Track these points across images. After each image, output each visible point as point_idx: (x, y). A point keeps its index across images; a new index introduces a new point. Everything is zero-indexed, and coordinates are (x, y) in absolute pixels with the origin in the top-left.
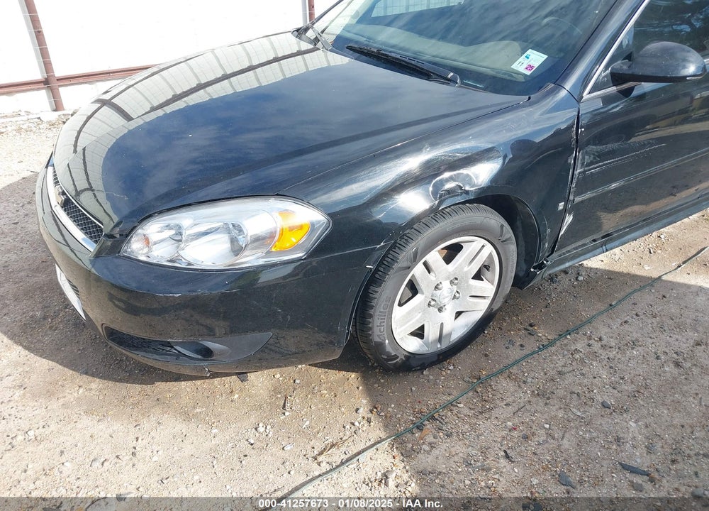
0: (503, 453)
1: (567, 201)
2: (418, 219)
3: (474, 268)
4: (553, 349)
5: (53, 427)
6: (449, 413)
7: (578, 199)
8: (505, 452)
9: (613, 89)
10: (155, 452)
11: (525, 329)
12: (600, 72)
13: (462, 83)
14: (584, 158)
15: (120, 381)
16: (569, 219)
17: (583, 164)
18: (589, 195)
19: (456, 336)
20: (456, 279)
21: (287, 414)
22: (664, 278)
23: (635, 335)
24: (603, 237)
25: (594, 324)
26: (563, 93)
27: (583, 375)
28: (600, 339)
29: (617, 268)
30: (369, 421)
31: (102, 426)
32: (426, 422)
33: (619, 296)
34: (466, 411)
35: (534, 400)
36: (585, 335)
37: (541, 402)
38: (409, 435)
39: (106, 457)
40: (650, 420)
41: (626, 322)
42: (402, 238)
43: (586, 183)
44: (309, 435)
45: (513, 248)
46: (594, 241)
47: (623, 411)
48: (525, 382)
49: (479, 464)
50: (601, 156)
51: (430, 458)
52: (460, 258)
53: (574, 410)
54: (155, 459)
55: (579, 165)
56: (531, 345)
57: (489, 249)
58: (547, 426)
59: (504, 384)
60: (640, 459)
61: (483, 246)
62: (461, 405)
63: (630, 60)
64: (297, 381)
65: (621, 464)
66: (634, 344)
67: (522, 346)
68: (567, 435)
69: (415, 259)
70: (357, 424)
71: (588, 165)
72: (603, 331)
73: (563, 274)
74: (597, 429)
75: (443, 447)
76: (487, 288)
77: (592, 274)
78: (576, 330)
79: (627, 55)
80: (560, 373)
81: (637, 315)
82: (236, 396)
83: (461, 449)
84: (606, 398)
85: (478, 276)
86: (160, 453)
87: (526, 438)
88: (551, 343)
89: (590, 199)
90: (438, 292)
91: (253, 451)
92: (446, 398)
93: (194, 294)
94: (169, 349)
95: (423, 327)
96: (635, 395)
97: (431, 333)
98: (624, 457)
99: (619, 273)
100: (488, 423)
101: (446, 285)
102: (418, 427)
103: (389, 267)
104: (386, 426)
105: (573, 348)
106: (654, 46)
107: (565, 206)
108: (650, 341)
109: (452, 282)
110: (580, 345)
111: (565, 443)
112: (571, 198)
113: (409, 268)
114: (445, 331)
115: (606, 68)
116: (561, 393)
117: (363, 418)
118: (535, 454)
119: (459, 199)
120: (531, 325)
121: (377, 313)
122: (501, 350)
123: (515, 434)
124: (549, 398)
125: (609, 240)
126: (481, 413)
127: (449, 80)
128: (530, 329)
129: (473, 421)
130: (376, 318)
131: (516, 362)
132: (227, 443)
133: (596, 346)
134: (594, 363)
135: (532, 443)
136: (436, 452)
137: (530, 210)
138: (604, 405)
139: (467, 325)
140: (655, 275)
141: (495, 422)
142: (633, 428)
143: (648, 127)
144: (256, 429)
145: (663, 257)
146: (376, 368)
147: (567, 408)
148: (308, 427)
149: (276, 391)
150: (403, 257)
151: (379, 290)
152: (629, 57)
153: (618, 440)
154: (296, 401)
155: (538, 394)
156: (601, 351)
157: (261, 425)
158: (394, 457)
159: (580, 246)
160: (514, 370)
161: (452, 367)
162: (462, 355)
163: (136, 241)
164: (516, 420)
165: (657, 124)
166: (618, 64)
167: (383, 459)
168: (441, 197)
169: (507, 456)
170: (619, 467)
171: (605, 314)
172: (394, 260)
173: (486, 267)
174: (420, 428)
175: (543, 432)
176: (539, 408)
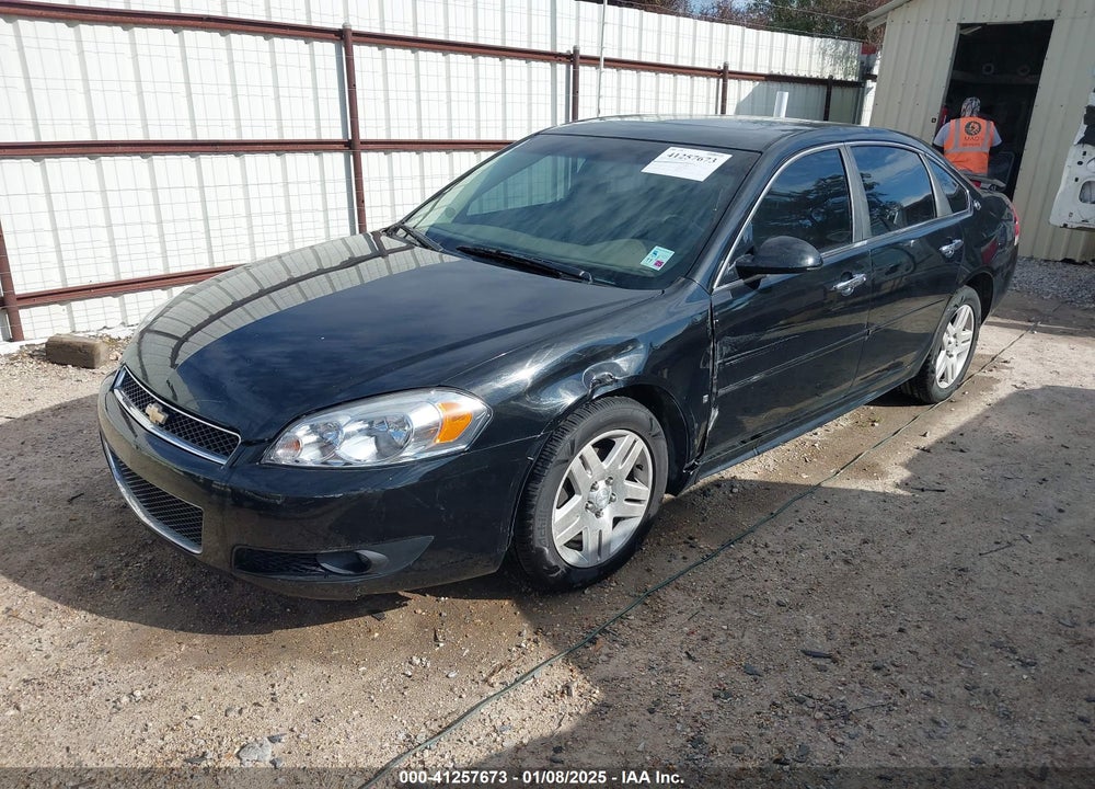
0: (685, 655)
1: (711, 394)
2: (571, 409)
3: (628, 466)
4: (718, 559)
5: (161, 685)
6: (621, 626)
7: (721, 392)
8: (687, 653)
9: (741, 282)
10: (298, 695)
11: (685, 542)
12: (725, 266)
13: (594, 281)
14: (721, 349)
15: (228, 633)
16: (715, 413)
17: (721, 355)
18: (731, 388)
19: (616, 547)
20: (611, 478)
21: (441, 645)
22: (824, 485)
23: (802, 540)
24: (752, 438)
25: (757, 533)
26: (694, 286)
27: (753, 579)
28: (766, 546)
29: (773, 479)
30: (536, 642)
31: (222, 678)
32: (598, 635)
33: (779, 505)
34: (638, 622)
35: (707, 606)
36: (750, 543)
37: (715, 607)
38: (583, 650)
39: (242, 706)
40: (826, 612)
41: (790, 528)
42: (557, 430)
43: (728, 374)
44: (472, 661)
45: (663, 444)
46: (744, 442)
47: (799, 607)
48: (693, 591)
49: (662, 667)
50: (739, 348)
51: (610, 668)
52: (614, 455)
53: (750, 611)
54: (301, 701)
55: (718, 356)
56: (694, 557)
57: (640, 445)
58: (725, 627)
59: (672, 595)
60: (821, 645)
61: (635, 442)
62: (632, 617)
63: (752, 254)
64: (444, 614)
65: (803, 652)
66: (802, 548)
67: (684, 558)
68: (747, 633)
69: (573, 452)
70: (523, 645)
71: (727, 356)
72: (768, 538)
73: (715, 488)
74: (775, 625)
75: (621, 655)
76: (642, 490)
77: (747, 486)
78: (740, 539)
79: (749, 249)
80: (729, 580)
81: (800, 521)
82: (377, 635)
83: (640, 656)
84: (780, 598)
85: (631, 477)
86: (305, 695)
87: (705, 639)
88: (715, 554)
89: (733, 392)
90: (595, 493)
91: (413, 683)
92: (614, 614)
93: (357, 492)
94: (314, 568)
95: (581, 533)
96: (809, 593)
97: (590, 543)
98: (805, 646)
99: (776, 483)
100: (663, 631)
101: (602, 484)
102: (590, 642)
103: (548, 461)
104: (555, 645)
105: (739, 556)
106: (773, 240)
107: (709, 398)
108: (818, 543)
109: (607, 483)
110: (747, 552)
111: (746, 641)
112: (714, 390)
113: (567, 462)
114: (604, 540)
115: (731, 262)
116: (733, 597)
117: (529, 640)
118: (717, 652)
119: (610, 388)
120: (691, 538)
121: (538, 512)
122: (664, 562)
123: (693, 637)
124: (722, 603)
125: (758, 442)
126: (654, 623)
127: (580, 278)
128: (690, 543)
129: (647, 630)
130: (537, 519)
131: (682, 574)
132: (381, 679)
133: (763, 553)
134: (764, 568)
135: (713, 644)
136: (614, 661)
137: (676, 402)
138: (779, 604)
139: (625, 535)
140: (814, 482)
141: (671, 629)
142: (810, 620)
143: (781, 322)
144: (410, 663)
145: (820, 466)
146: (530, 593)
147: (742, 610)
148: (469, 655)
149: (421, 625)
150: (562, 449)
151: (539, 486)
152: (751, 251)
153: (797, 632)
154: (447, 631)
155: (711, 601)
156: (768, 557)
157: (414, 658)
158: (572, 671)
159: (730, 448)
160: (681, 581)
161: (614, 584)
162: (622, 572)
163: (282, 447)
164: (692, 626)
165: (790, 320)
166: (742, 258)
167: (559, 674)
168: (594, 385)
169: (689, 657)
170: (802, 654)
171: (768, 523)
172: (552, 453)
173: (639, 466)
174: (593, 641)
175: (722, 633)
176: (713, 613)
